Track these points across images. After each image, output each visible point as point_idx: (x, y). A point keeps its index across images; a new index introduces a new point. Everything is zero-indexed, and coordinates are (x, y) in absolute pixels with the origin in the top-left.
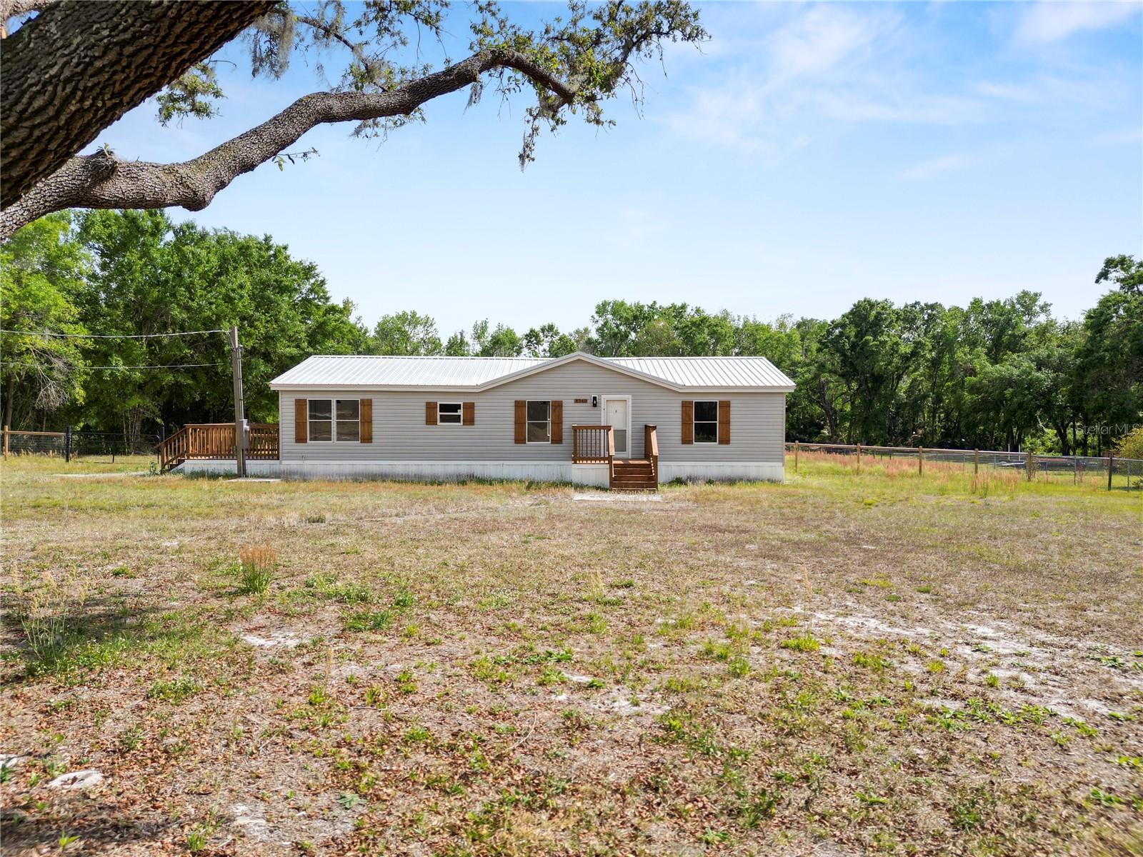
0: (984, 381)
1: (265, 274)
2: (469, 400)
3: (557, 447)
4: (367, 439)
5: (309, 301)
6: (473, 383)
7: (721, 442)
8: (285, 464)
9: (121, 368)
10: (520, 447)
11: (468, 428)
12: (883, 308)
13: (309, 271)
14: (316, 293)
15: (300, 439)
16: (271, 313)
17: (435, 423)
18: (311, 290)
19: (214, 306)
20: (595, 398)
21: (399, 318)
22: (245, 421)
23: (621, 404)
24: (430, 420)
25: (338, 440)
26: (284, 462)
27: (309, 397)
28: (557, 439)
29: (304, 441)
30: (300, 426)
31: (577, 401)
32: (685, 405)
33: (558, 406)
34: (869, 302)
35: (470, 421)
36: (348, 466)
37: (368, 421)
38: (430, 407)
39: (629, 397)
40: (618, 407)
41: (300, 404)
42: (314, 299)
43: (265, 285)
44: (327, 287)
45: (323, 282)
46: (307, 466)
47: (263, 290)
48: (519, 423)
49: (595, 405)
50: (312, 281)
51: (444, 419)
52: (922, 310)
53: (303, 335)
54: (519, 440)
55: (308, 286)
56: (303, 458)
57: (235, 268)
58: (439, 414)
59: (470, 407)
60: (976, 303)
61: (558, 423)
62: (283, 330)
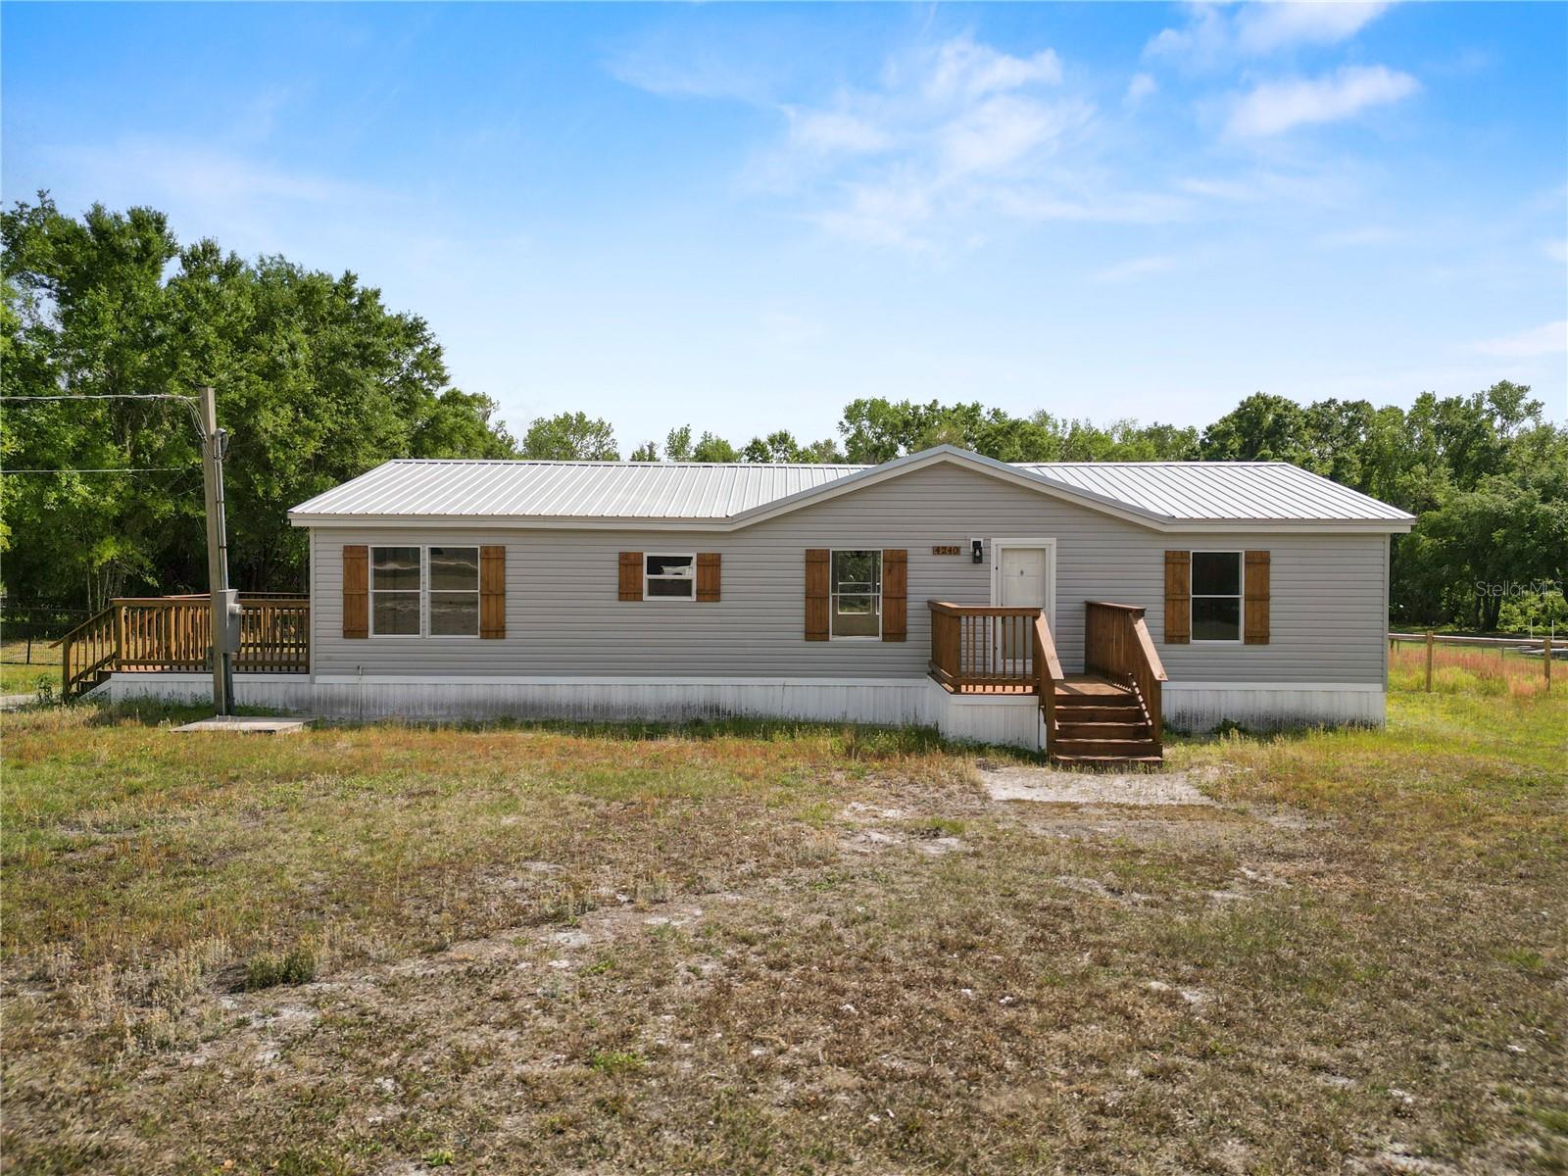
0: (1456, 518)
1: (340, 334)
2: (709, 548)
3: (894, 648)
4: (495, 630)
5: (413, 382)
6: (718, 512)
7: (1250, 639)
8: (325, 683)
9: (79, 489)
10: (816, 648)
11: (709, 607)
12: (1286, 408)
13: (413, 331)
14: (424, 369)
15: (353, 630)
16: (349, 400)
17: (637, 596)
18: (416, 365)
19: (242, 385)
20: (977, 545)
21: (559, 422)
22: (231, 594)
23: (1034, 557)
24: (628, 591)
25: (434, 631)
26: (320, 679)
27: (374, 542)
28: (896, 632)
29: (362, 633)
30: (353, 601)
31: (938, 551)
32: (1172, 560)
33: (898, 561)
34: (1264, 399)
35: (710, 592)
36: (453, 688)
37: (496, 593)
38: (628, 563)
39: (1050, 543)
40: (1029, 563)
41: (353, 556)
42: (422, 379)
43: (339, 353)
44: (445, 360)
45: (437, 352)
46: (370, 686)
47: (332, 361)
48: (814, 599)
49: (977, 559)
50: (418, 350)
51: (658, 588)
52: (1340, 410)
53: (402, 439)
54: (815, 631)
55: (411, 358)
56: (359, 670)
57: (288, 324)
58: (646, 577)
59: (710, 565)
60: (1426, 400)
61: (897, 597)
62: (368, 429)
